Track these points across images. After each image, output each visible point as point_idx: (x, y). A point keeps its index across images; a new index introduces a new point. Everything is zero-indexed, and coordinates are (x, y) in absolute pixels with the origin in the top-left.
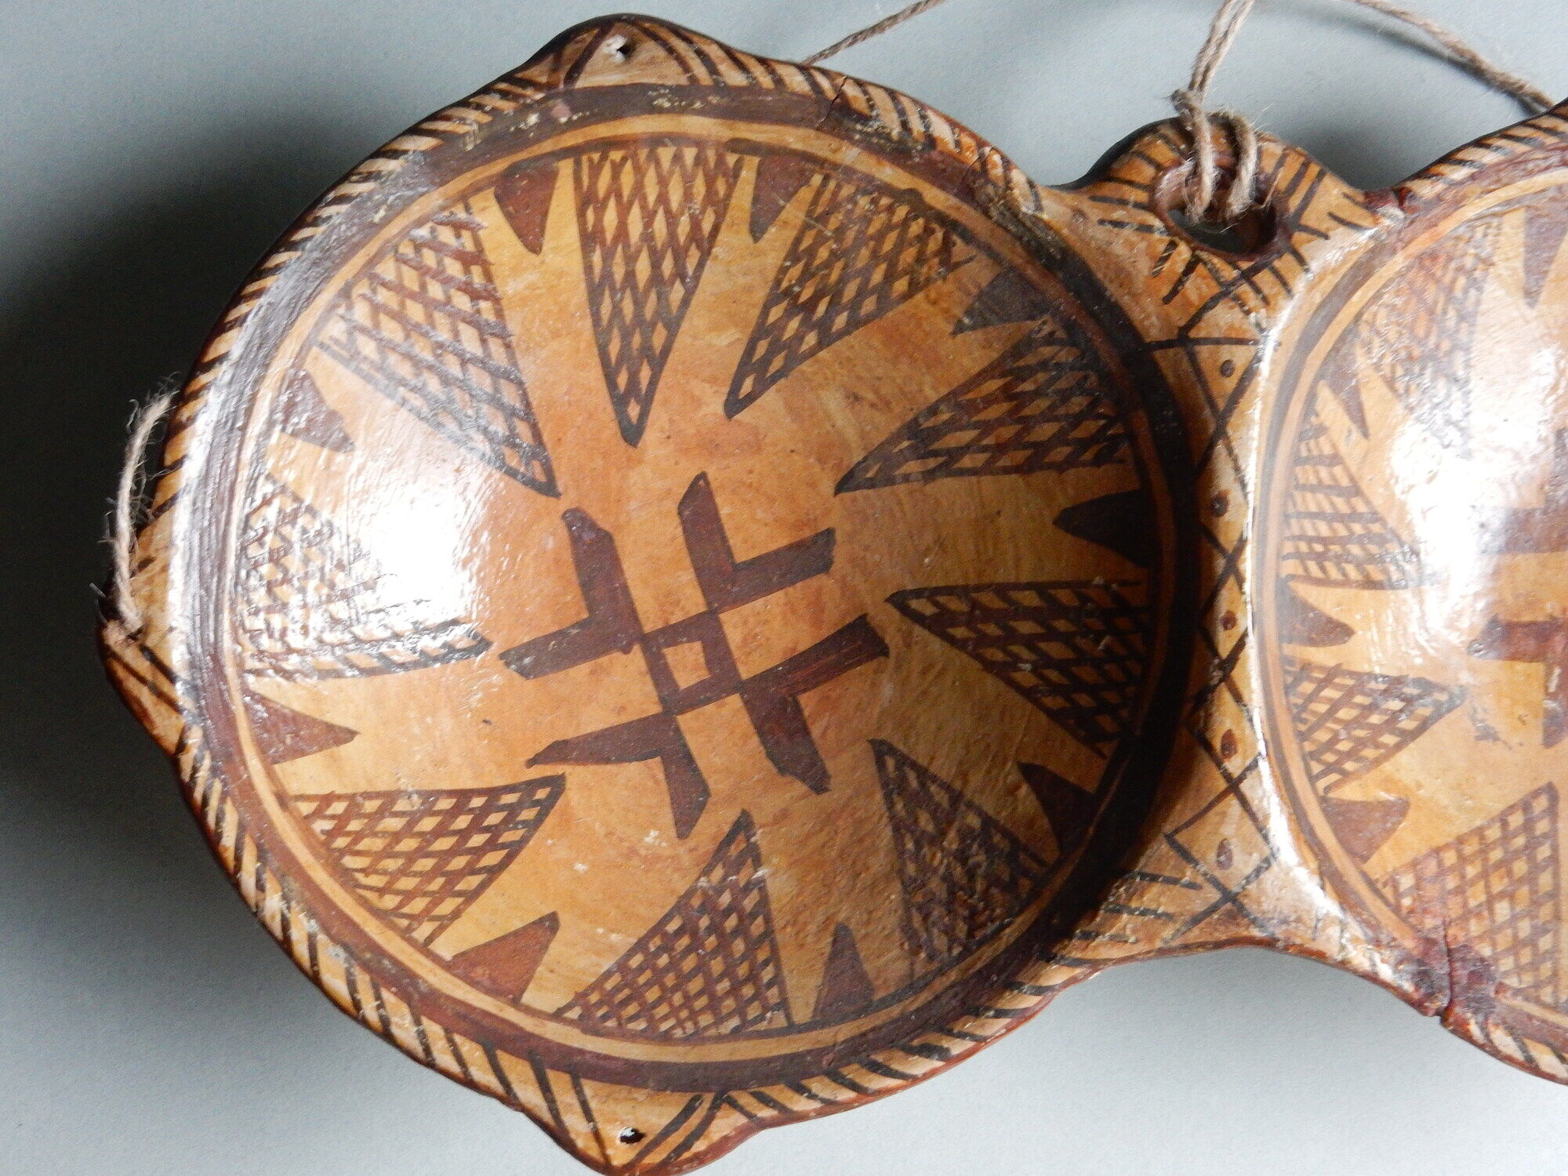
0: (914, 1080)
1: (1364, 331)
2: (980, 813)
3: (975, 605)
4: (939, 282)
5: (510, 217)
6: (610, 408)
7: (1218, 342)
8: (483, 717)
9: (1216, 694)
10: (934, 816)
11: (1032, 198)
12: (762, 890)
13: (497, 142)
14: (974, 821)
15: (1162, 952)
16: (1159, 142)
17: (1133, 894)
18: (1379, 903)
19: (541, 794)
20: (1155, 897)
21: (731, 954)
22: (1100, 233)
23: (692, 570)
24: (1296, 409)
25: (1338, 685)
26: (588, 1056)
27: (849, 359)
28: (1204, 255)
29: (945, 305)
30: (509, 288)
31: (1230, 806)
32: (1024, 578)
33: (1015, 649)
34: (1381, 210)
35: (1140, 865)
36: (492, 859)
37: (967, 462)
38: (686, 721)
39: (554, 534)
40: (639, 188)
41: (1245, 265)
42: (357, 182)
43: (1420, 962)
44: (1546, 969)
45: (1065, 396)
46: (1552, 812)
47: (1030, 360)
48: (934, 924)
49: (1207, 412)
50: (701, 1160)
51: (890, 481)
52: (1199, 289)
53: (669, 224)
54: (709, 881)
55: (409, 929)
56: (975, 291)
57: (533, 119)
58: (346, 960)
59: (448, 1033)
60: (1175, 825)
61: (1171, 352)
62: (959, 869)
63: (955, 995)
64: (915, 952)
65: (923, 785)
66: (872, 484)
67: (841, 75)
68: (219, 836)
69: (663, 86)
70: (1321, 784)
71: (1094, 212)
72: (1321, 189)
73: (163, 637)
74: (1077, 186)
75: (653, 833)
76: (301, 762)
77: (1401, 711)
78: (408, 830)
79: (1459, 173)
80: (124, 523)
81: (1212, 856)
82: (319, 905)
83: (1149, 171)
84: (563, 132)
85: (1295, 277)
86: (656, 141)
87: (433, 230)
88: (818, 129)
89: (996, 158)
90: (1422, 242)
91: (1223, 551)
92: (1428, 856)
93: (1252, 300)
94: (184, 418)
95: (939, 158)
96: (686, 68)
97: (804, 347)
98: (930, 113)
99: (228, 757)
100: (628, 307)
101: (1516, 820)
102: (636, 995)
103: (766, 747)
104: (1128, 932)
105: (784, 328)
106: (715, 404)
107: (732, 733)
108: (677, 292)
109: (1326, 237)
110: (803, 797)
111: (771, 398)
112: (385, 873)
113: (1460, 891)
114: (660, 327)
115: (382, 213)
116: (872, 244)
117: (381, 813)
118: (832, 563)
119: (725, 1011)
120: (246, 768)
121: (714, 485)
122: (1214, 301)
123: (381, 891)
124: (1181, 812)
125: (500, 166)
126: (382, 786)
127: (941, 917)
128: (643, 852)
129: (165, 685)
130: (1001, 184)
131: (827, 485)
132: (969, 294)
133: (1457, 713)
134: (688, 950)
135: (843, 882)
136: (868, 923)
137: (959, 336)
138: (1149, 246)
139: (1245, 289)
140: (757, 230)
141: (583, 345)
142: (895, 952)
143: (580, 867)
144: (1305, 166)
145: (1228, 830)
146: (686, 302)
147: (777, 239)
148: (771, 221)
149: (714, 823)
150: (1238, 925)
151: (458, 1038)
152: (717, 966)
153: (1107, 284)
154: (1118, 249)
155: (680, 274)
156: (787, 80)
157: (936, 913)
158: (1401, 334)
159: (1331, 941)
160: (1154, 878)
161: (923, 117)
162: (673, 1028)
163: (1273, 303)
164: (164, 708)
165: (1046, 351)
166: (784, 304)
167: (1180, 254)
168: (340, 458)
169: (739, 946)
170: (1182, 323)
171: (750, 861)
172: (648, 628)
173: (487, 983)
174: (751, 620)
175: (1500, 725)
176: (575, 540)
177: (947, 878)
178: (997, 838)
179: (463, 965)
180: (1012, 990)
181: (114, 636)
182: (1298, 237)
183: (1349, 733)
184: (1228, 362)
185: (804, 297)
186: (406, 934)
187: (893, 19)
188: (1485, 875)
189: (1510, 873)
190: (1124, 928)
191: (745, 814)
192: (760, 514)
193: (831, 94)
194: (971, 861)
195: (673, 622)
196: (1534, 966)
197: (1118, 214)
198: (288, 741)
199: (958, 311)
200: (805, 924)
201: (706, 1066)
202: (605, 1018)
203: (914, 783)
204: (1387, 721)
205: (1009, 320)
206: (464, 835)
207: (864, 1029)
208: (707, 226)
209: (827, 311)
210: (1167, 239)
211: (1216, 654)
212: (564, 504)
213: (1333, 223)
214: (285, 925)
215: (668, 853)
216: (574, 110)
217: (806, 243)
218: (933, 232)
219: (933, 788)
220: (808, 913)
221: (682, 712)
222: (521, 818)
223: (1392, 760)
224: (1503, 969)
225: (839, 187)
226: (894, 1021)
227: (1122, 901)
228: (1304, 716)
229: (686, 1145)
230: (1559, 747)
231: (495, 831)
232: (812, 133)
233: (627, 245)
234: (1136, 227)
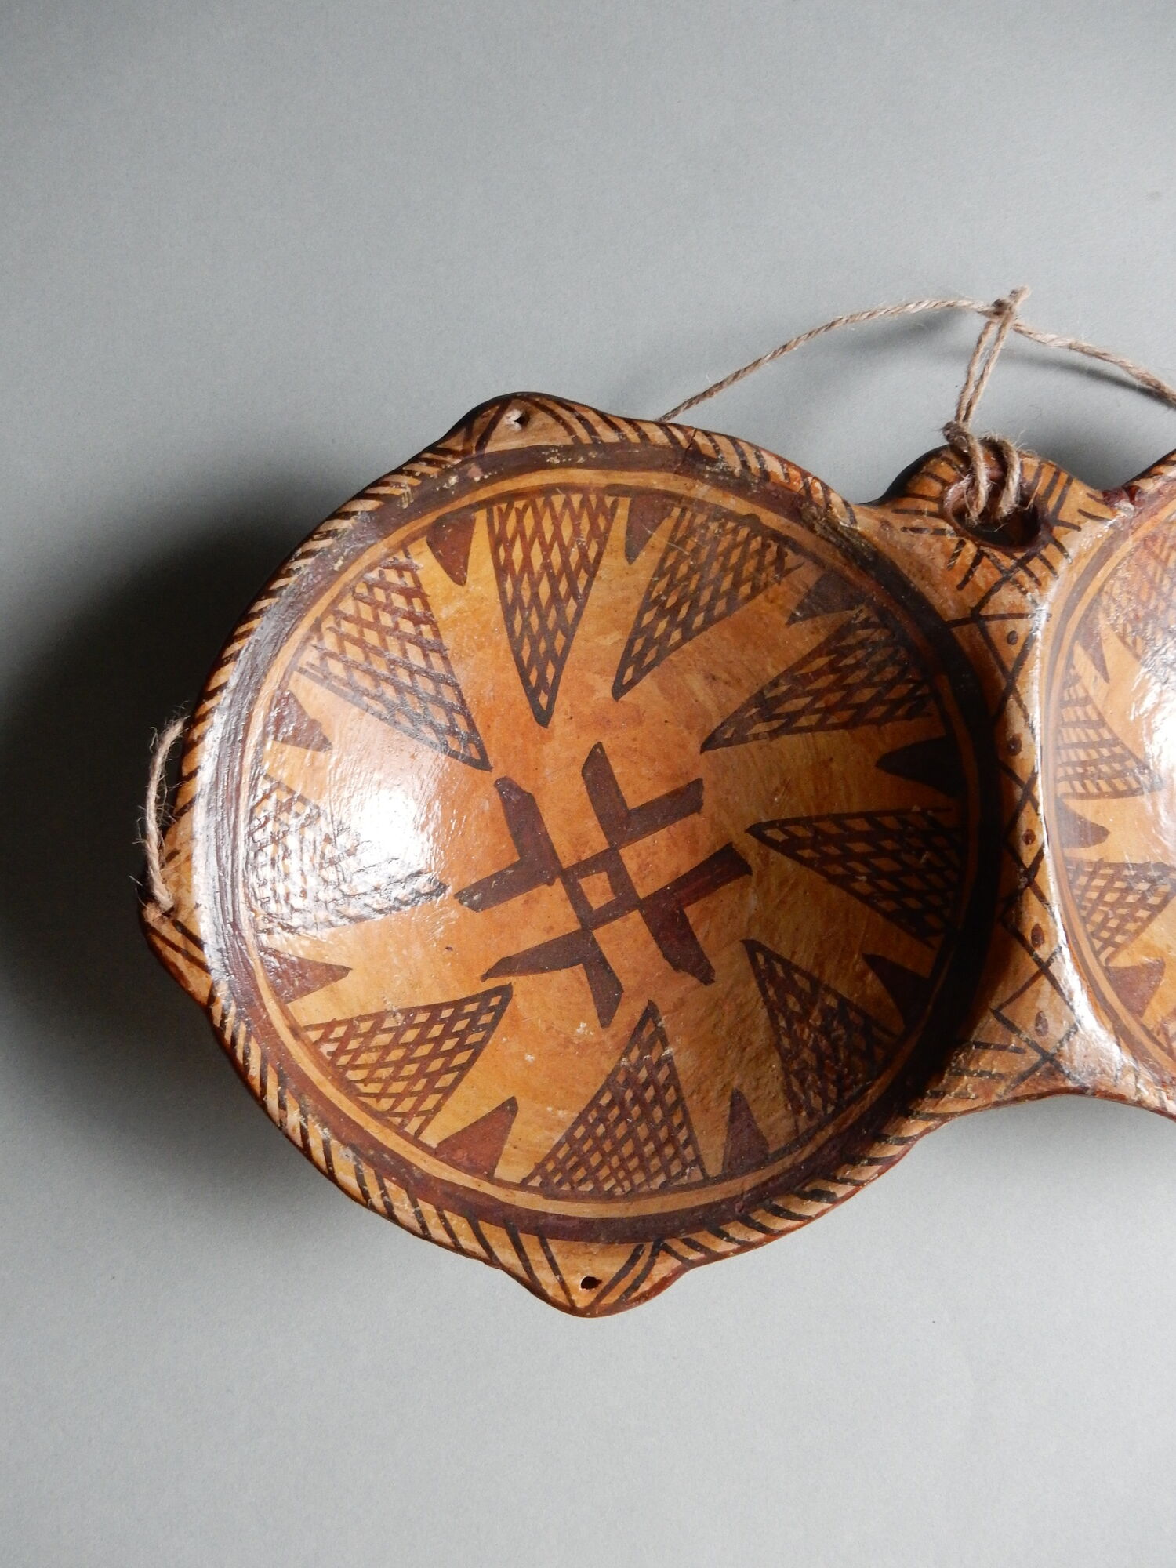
0: (810, 1219)
1: (1105, 600)
2: (837, 995)
3: (817, 831)
4: (776, 585)
5: (439, 558)
6: (525, 698)
7: (1003, 617)
8: (446, 945)
9: (1024, 897)
10: (799, 999)
11: (848, 515)
12: (671, 1066)
13: (426, 499)
14: (832, 1002)
15: (997, 1104)
16: (943, 464)
17: (971, 1059)
18: (1157, 1049)
19: (494, 1002)
20: (989, 1062)
21: (653, 1121)
22: (904, 538)
23: (596, 818)
24: (1061, 664)
25: (1103, 875)
26: (550, 1218)
27: (707, 649)
28: (987, 550)
29: (780, 602)
30: (443, 613)
31: (1042, 985)
32: (856, 808)
33: (852, 864)
34: (1117, 505)
35: (974, 1036)
36: (461, 1058)
37: (803, 722)
38: (599, 934)
39: (488, 799)
40: (538, 531)
41: (1019, 555)
42: (318, 540)
45: (880, 668)
47: (851, 641)
48: (809, 1087)
49: (999, 673)
50: (646, 1297)
51: (744, 740)
52: (985, 576)
53: (561, 553)
54: (629, 1061)
55: (402, 1125)
56: (804, 590)
57: (453, 480)
58: (355, 1159)
59: (439, 1209)
60: (999, 1002)
61: (965, 628)
62: (824, 1041)
63: (834, 1147)
64: (797, 1111)
65: (788, 975)
66: (729, 743)
67: (692, 428)
68: (247, 1068)
69: (554, 447)
70: (1103, 957)
71: (898, 522)
72: (1070, 492)
73: (191, 912)
74: (882, 502)
75: (583, 1025)
76: (308, 999)
77: (1149, 890)
78: (395, 1043)
80: (152, 827)
81: (1031, 1025)
82: (331, 1116)
83: (936, 487)
84: (478, 489)
85: (1058, 563)
86: (547, 491)
87: (381, 574)
88: (676, 473)
89: (818, 485)
90: (1147, 528)
91: (1021, 783)
93: (1027, 582)
94: (195, 738)
95: (772, 488)
96: (570, 431)
97: (671, 642)
98: (763, 453)
99: (250, 1003)
100: (535, 621)
102: (582, 1162)
103: (662, 950)
104: (969, 1090)
105: (654, 629)
106: (605, 690)
107: (635, 941)
108: (571, 607)
109: (1079, 529)
110: (695, 988)
111: (647, 683)
112: (380, 1080)
114: (560, 634)
115: (340, 562)
116: (721, 559)
117: (372, 1032)
118: (702, 804)
119: (652, 1170)
120: (265, 1009)
121: (608, 752)
122: (998, 585)
123: (377, 1097)
124: (1003, 992)
125: (430, 519)
126: (372, 1010)
127: (814, 1082)
128: (576, 1041)
129: (194, 950)
130: (823, 505)
131: (694, 745)
132: (799, 593)
134: (620, 1119)
135: (733, 1055)
136: (757, 1088)
137: (793, 626)
138: (944, 545)
139: (1021, 574)
140: (631, 555)
141: (501, 653)
142: (781, 1112)
143: (529, 1058)
144: (1057, 474)
146: (578, 614)
147: (647, 560)
148: (642, 547)
149: (628, 1013)
150: (1056, 1079)
151: (447, 1214)
152: (642, 1131)
153: (911, 577)
154: (919, 549)
155: (573, 591)
156: (650, 435)
157: (810, 1078)
158: (1130, 600)
159: (1127, 1085)
160: (987, 1046)
161: (759, 457)
162: (614, 1187)
163: (1043, 583)
164: (195, 969)
165: (863, 633)
166: (655, 610)
167: (968, 550)
168: (322, 755)
169: (658, 1113)
170: (973, 605)
171: (659, 1042)
172: (565, 865)
173: (466, 1163)
174: (643, 853)
176: (505, 802)
177: (815, 1049)
178: (852, 1015)
179: (445, 1151)
180: (880, 1142)
181: (152, 915)
182: (1058, 530)
183: (1114, 913)
184: (1013, 632)
185: (670, 604)
186: (399, 1130)
187: (720, 385)
190: (966, 1088)
191: (650, 1003)
192: (644, 771)
193: (685, 444)
194: (833, 1035)
195: (583, 859)
197: (917, 522)
198: (297, 983)
199: (792, 607)
200: (708, 1091)
201: (644, 1219)
202: (560, 1183)
203: (781, 974)
204: (1139, 900)
205: (833, 611)
206: (438, 1041)
207: (764, 1179)
208: (592, 554)
209: (688, 613)
211: (1021, 864)
212: (495, 775)
213: (1083, 518)
214: (305, 1135)
215: (595, 1040)
216: (485, 471)
217: (669, 563)
218: (769, 546)
219: (796, 976)
220: (708, 1083)
221: (596, 927)
222: (480, 1023)
223: (1148, 930)
225: (694, 516)
226: (787, 1171)
227: (962, 1065)
228: (1083, 903)
229: (634, 1287)
231: (461, 1035)
232: (671, 476)
233: (531, 573)
234: (932, 531)
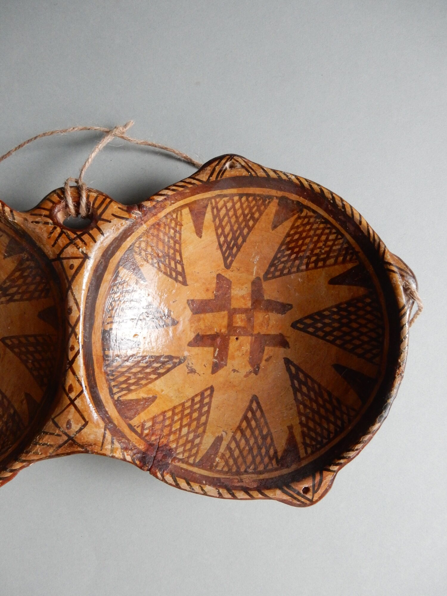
1: (137, 250)
2: (14, 408)
3: (20, 341)
7: (69, 258)
9: (67, 373)
10: (3, 409)
11: (11, 216)
14: (12, 411)
15: (51, 457)
16: (55, 195)
17: (41, 439)
18: (133, 434)
20: (47, 439)
22: (32, 226)
25: (133, 361)
28: (65, 231)
31: (71, 408)
32: (31, 333)
33: (28, 355)
34: (133, 211)
35: (44, 429)
37: (16, 297)
41: (79, 233)
43: (144, 453)
44: (194, 451)
45: (35, 277)
46: (211, 396)
47: (24, 266)
49: (66, 281)
52: (62, 241)
56: (5, 245)
60: (55, 415)
61: (56, 262)
62: (5, 427)
70: (116, 397)
71: (30, 219)
72: (110, 207)
77: (160, 366)
79: (161, 198)
81: (65, 425)
83: (51, 205)
85: (97, 237)
91: (70, 325)
92: (160, 414)
93: (81, 244)
101: (197, 399)
104: (39, 451)
109: (110, 222)
113: (170, 425)
122: (67, 245)
124: (58, 411)
130: (2, 212)
133: (182, 365)
137: (6, 259)
138: (48, 229)
139: (78, 240)
144: (104, 200)
145: (70, 417)
150: (74, 447)
153: (36, 242)
154: (37, 230)
159: (108, 450)
160: (46, 433)
163: (88, 244)
165: (28, 263)
167: (57, 231)
170: (58, 253)
175: (197, 368)
178: (16, 417)
180: (4, 470)
182: (100, 222)
183: (135, 377)
184: (72, 265)
188: (181, 419)
189: (191, 417)
190: (37, 450)
194: (8, 425)
196: (190, 450)
199: (3, 252)
204: (153, 371)
205: (16, 254)
210: (53, 226)
211: (68, 359)
213: (113, 217)
219: (5, 400)
223: (153, 383)
224: (178, 452)
227: (37, 441)
228: (113, 373)
230: (216, 374)
234: (43, 223)
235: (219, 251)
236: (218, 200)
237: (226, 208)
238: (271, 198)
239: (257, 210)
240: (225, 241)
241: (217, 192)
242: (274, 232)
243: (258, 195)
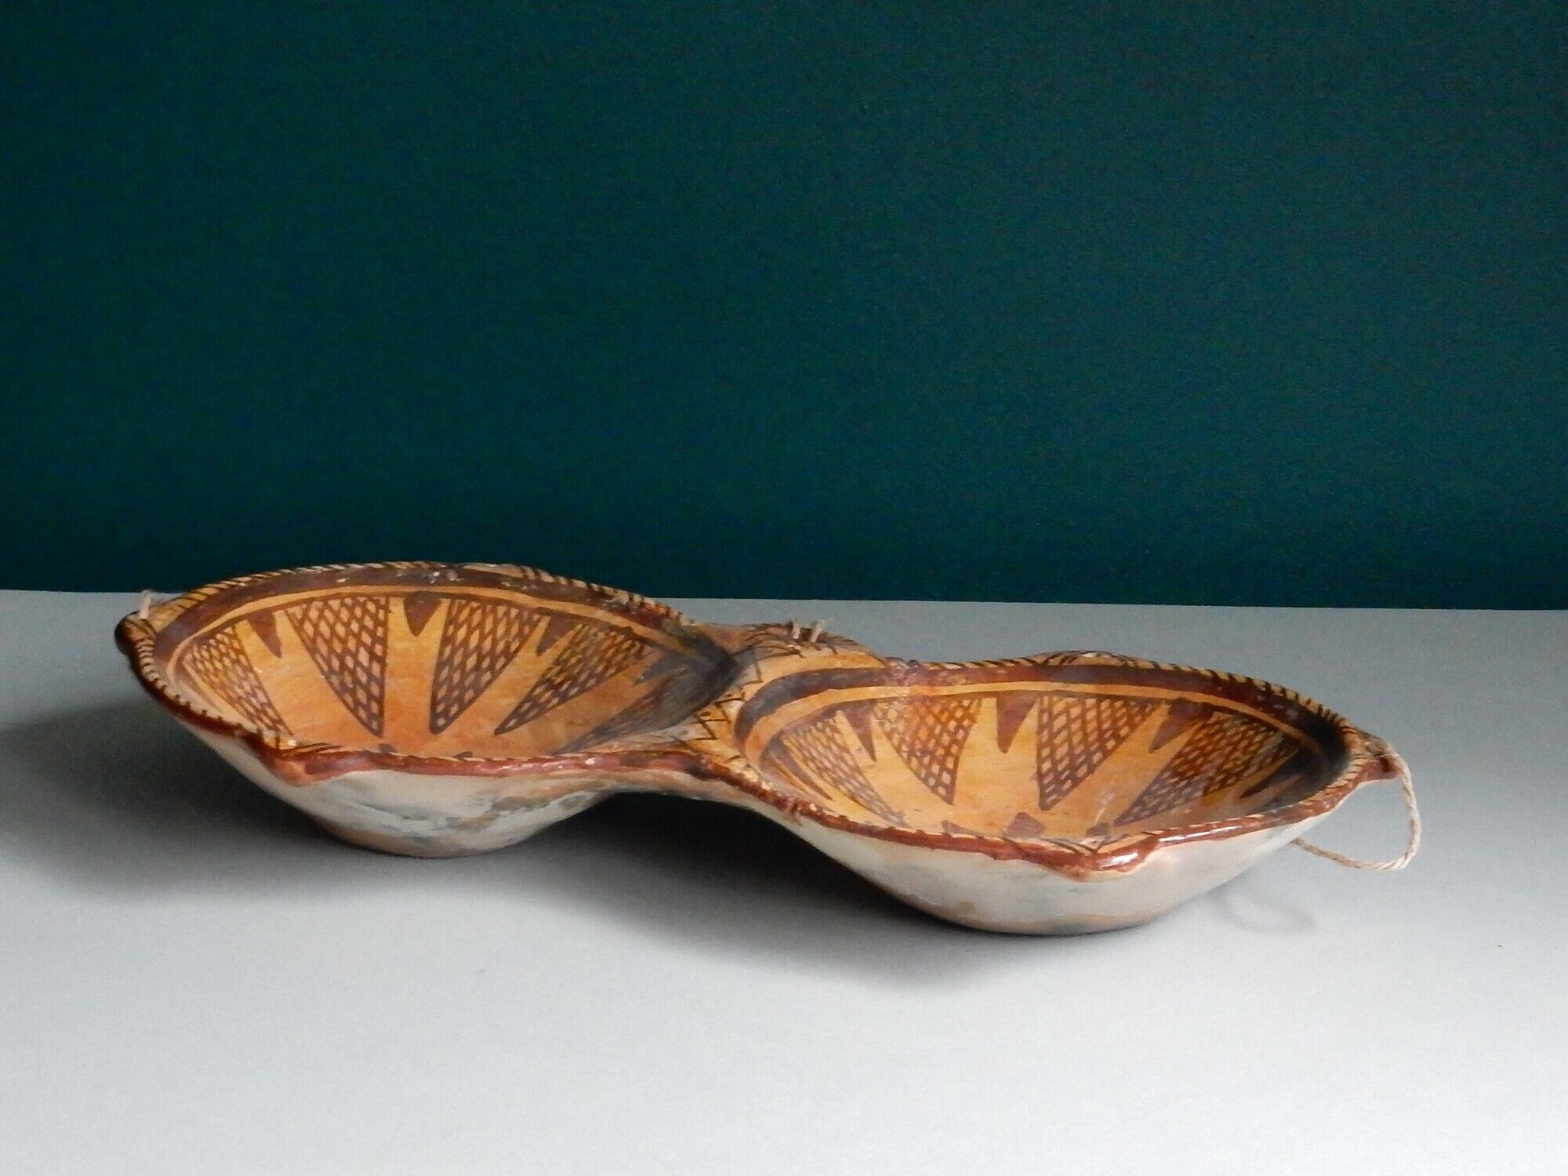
5: (408, 615)
6: (428, 717)
13: (414, 578)
27: (573, 708)
30: (394, 644)
40: (481, 625)
47: (670, 685)
52: (765, 637)
53: (493, 643)
56: (650, 665)
57: (437, 574)
69: (509, 576)
84: (450, 585)
86: (498, 602)
87: (366, 601)
88: (585, 604)
95: (646, 613)
97: (550, 706)
100: (457, 677)
105: (541, 696)
106: (489, 728)
108: (487, 676)
111: (524, 729)
114: (471, 690)
116: (601, 653)
125: (411, 589)
130: (675, 619)
132: (646, 667)
137: (637, 686)
140: (540, 651)
141: (424, 686)
147: (551, 654)
148: (549, 646)
153: (716, 640)
154: (728, 629)
165: (680, 678)
166: (546, 685)
185: (557, 682)
193: (596, 590)
199: (639, 676)
205: (665, 672)
208: (513, 647)
209: (567, 687)
212: (382, 741)
216: (459, 576)
217: (565, 657)
218: (634, 645)
225: (590, 629)
232: (582, 607)
233: (466, 648)
235: (1035, 784)
236: (1055, 699)
237: (1068, 715)
238: (1157, 702)
239: (1126, 724)
240: (1053, 769)
241: (1057, 686)
242: (1151, 755)
243: (1134, 698)
